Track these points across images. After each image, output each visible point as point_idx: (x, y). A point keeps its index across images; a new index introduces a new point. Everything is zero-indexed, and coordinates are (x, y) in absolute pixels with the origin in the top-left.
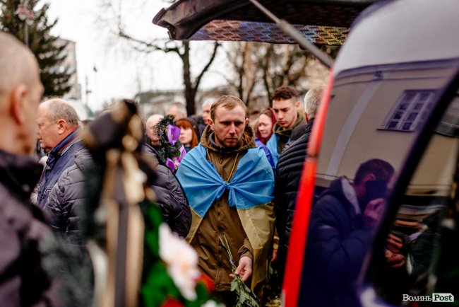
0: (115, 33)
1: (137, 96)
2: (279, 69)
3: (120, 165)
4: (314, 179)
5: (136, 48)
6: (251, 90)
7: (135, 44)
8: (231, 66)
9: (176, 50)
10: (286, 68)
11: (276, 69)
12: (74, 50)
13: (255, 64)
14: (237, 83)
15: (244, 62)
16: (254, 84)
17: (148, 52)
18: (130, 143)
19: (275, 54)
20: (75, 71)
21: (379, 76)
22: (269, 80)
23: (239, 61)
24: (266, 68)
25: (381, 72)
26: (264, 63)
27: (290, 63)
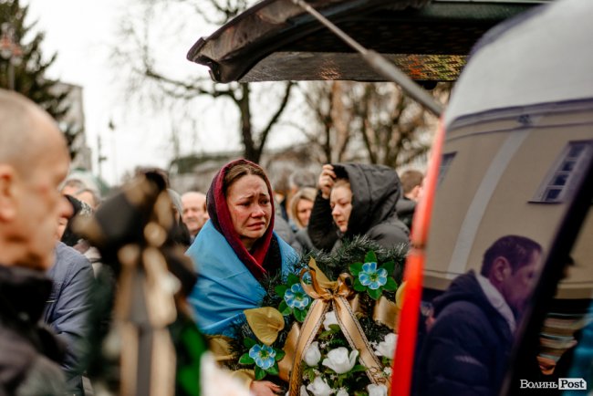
0: (139, 72)
1: (173, 163)
2: (385, 117)
3: (140, 266)
4: (422, 277)
5: (170, 93)
6: (343, 149)
7: (169, 87)
8: (313, 114)
9: (230, 93)
10: (395, 114)
11: (380, 116)
12: (80, 100)
13: (349, 110)
14: (322, 140)
15: (331, 107)
16: (347, 140)
17: (188, 98)
18: (155, 234)
19: (377, 94)
20: (82, 130)
21: (526, 122)
22: (370, 134)
23: (325, 107)
24: (365, 116)
25: (527, 116)
26: (362, 108)
27: (401, 107)
